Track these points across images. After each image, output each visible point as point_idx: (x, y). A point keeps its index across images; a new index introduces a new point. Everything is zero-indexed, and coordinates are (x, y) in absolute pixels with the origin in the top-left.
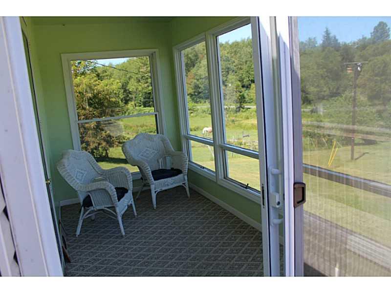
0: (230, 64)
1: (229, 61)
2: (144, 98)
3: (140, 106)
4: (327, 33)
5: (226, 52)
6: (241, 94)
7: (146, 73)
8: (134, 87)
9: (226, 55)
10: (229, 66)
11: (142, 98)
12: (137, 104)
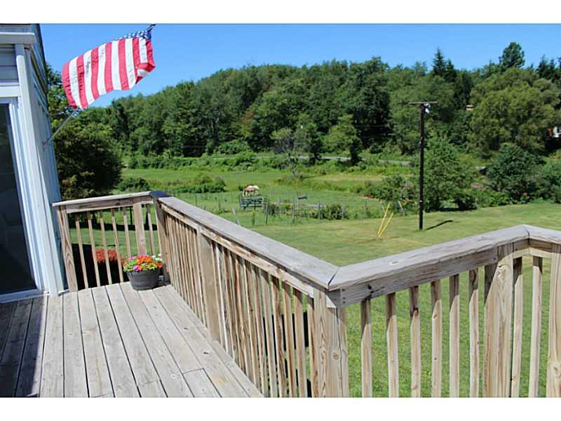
0: (304, 98)
1: (303, 93)
2: (185, 144)
3: (179, 155)
4: (439, 57)
5: (299, 81)
6: (317, 139)
7: (188, 109)
8: (170, 128)
9: (300, 85)
10: (302, 100)
11: (182, 144)
12: (175, 153)
